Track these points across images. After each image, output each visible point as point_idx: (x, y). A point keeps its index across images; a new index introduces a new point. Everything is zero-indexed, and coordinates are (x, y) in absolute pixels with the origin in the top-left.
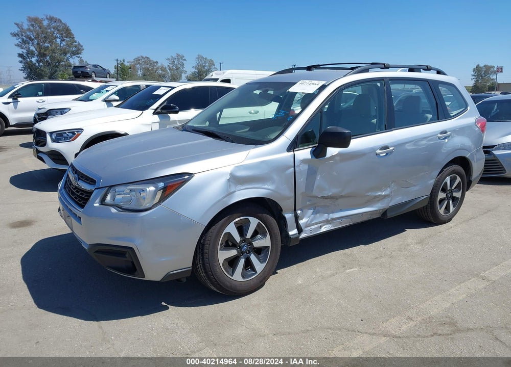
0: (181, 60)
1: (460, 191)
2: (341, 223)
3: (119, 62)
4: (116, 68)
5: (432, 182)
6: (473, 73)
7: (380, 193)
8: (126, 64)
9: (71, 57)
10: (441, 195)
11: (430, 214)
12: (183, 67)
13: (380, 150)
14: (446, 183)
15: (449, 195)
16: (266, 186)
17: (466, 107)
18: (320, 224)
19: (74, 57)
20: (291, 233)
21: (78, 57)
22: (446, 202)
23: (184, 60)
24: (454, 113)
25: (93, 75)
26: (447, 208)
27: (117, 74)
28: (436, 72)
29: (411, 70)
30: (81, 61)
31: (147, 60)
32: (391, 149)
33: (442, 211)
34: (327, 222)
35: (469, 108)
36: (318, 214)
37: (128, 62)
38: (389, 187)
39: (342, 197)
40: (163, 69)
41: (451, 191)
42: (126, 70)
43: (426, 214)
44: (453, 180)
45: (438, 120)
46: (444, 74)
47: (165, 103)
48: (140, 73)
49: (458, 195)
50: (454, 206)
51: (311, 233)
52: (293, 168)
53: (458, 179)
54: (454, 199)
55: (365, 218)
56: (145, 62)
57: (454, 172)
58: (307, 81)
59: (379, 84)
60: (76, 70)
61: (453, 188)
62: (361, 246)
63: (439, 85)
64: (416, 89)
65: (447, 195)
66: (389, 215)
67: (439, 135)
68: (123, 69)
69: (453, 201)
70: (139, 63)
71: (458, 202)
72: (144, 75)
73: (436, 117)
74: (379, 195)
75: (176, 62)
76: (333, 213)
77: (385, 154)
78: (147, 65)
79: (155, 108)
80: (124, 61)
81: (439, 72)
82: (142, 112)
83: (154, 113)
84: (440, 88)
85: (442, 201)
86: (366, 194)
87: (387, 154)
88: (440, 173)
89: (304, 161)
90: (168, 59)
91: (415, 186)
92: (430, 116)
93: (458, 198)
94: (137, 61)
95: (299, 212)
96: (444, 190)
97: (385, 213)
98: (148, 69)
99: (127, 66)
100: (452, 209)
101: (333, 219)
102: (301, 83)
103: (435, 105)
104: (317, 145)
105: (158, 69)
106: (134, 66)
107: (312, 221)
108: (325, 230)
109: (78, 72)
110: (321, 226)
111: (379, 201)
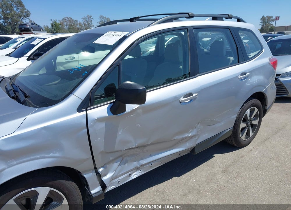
0: (90, 19)
1: (257, 119)
2: (151, 167)
3: (53, 21)
4: (52, 24)
5: (235, 117)
6: (261, 21)
7: (187, 135)
8: (58, 22)
9: (24, 19)
10: (243, 125)
11: (234, 141)
12: (92, 23)
13: (184, 97)
14: (246, 115)
15: (249, 124)
16: (51, 155)
17: (262, 49)
18: (129, 173)
19: (25, 19)
20: (93, 192)
21: (28, 19)
22: (247, 130)
23: (92, 18)
24: (252, 55)
25: (32, 30)
26: (248, 134)
27: (53, 29)
28: (236, 20)
29: (214, 18)
30: (31, 21)
31: (71, 20)
32: (194, 95)
33: (243, 138)
34: (137, 169)
35: (264, 50)
36: (126, 165)
37: (59, 21)
38: (195, 128)
39: (149, 145)
40: (80, 24)
41: (251, 120)
42: (58, 25)
43: (231, 141)
44: (251, 112)
45: (239, 62)
46: (243, 21)
47: (37, 51)
48: (66, 27)
49: (256, 122)
50: (253, 131)
51: (119, 184)
52: (86, 130)
53: (256, 110)
54: (253, 126)
55: (175, 157)
56: (69, 21)
57: (253, 105)
58: (113, 33)
59: (183, 33)
60: (21, 27)
61: (252, 118)
62: (175, 178)
63: (239, 31)
64: (219, 36)
65: (247, 124)
66: (197, 152)
67: (240, 77)
68: (56, 25)
69: (252, 127)
70: (66, 22)
71: (256, 128)
72: (69, 29)
73: (237, 60)
74: (186, 137)
75: (87, 20)
76: (142, 159)
77: (189, 101)
78: (70, 22)
79: (29, 56)
80: (56, 20)
81: (239, 20)
82: (18, 59)
83: (28, 60)
84: (240, 33)
85: (243, 129)
86: (174, 139)
87: (191, 101)
88: (241, 108)
89: (100, 120)
90: (83, 19)
91: (219, 122)
92: (232, 58)
93: (256, 125)
94: (64, 20)
95: (101, 170)
96: (245, 120)
97: (193, 150)
98: (71, 25)
99: (58, 23)
100: (251, 134)
101: (142, 165)
102: (108, 35)
103: (236, 49)
104: (114, 100)
105: (77, 25)
106: (63, 24)
107: (118, 173)
108: (134, 177)
109: (22, 28)
110: (130, 175)
111: (186, 141)
